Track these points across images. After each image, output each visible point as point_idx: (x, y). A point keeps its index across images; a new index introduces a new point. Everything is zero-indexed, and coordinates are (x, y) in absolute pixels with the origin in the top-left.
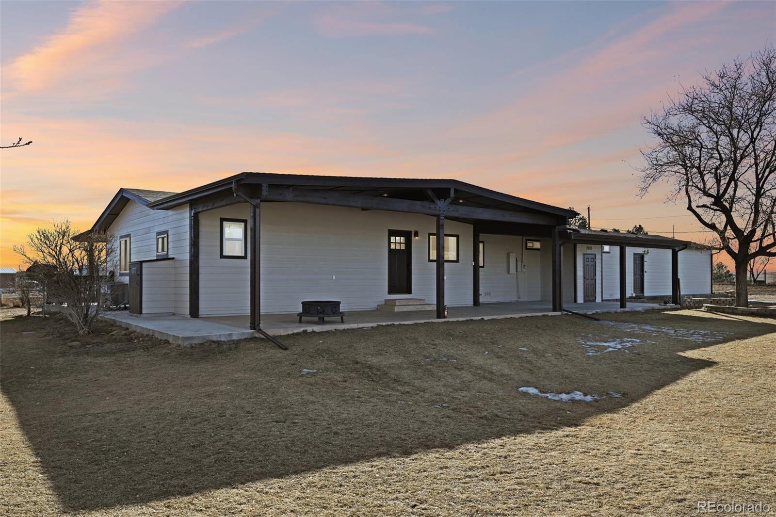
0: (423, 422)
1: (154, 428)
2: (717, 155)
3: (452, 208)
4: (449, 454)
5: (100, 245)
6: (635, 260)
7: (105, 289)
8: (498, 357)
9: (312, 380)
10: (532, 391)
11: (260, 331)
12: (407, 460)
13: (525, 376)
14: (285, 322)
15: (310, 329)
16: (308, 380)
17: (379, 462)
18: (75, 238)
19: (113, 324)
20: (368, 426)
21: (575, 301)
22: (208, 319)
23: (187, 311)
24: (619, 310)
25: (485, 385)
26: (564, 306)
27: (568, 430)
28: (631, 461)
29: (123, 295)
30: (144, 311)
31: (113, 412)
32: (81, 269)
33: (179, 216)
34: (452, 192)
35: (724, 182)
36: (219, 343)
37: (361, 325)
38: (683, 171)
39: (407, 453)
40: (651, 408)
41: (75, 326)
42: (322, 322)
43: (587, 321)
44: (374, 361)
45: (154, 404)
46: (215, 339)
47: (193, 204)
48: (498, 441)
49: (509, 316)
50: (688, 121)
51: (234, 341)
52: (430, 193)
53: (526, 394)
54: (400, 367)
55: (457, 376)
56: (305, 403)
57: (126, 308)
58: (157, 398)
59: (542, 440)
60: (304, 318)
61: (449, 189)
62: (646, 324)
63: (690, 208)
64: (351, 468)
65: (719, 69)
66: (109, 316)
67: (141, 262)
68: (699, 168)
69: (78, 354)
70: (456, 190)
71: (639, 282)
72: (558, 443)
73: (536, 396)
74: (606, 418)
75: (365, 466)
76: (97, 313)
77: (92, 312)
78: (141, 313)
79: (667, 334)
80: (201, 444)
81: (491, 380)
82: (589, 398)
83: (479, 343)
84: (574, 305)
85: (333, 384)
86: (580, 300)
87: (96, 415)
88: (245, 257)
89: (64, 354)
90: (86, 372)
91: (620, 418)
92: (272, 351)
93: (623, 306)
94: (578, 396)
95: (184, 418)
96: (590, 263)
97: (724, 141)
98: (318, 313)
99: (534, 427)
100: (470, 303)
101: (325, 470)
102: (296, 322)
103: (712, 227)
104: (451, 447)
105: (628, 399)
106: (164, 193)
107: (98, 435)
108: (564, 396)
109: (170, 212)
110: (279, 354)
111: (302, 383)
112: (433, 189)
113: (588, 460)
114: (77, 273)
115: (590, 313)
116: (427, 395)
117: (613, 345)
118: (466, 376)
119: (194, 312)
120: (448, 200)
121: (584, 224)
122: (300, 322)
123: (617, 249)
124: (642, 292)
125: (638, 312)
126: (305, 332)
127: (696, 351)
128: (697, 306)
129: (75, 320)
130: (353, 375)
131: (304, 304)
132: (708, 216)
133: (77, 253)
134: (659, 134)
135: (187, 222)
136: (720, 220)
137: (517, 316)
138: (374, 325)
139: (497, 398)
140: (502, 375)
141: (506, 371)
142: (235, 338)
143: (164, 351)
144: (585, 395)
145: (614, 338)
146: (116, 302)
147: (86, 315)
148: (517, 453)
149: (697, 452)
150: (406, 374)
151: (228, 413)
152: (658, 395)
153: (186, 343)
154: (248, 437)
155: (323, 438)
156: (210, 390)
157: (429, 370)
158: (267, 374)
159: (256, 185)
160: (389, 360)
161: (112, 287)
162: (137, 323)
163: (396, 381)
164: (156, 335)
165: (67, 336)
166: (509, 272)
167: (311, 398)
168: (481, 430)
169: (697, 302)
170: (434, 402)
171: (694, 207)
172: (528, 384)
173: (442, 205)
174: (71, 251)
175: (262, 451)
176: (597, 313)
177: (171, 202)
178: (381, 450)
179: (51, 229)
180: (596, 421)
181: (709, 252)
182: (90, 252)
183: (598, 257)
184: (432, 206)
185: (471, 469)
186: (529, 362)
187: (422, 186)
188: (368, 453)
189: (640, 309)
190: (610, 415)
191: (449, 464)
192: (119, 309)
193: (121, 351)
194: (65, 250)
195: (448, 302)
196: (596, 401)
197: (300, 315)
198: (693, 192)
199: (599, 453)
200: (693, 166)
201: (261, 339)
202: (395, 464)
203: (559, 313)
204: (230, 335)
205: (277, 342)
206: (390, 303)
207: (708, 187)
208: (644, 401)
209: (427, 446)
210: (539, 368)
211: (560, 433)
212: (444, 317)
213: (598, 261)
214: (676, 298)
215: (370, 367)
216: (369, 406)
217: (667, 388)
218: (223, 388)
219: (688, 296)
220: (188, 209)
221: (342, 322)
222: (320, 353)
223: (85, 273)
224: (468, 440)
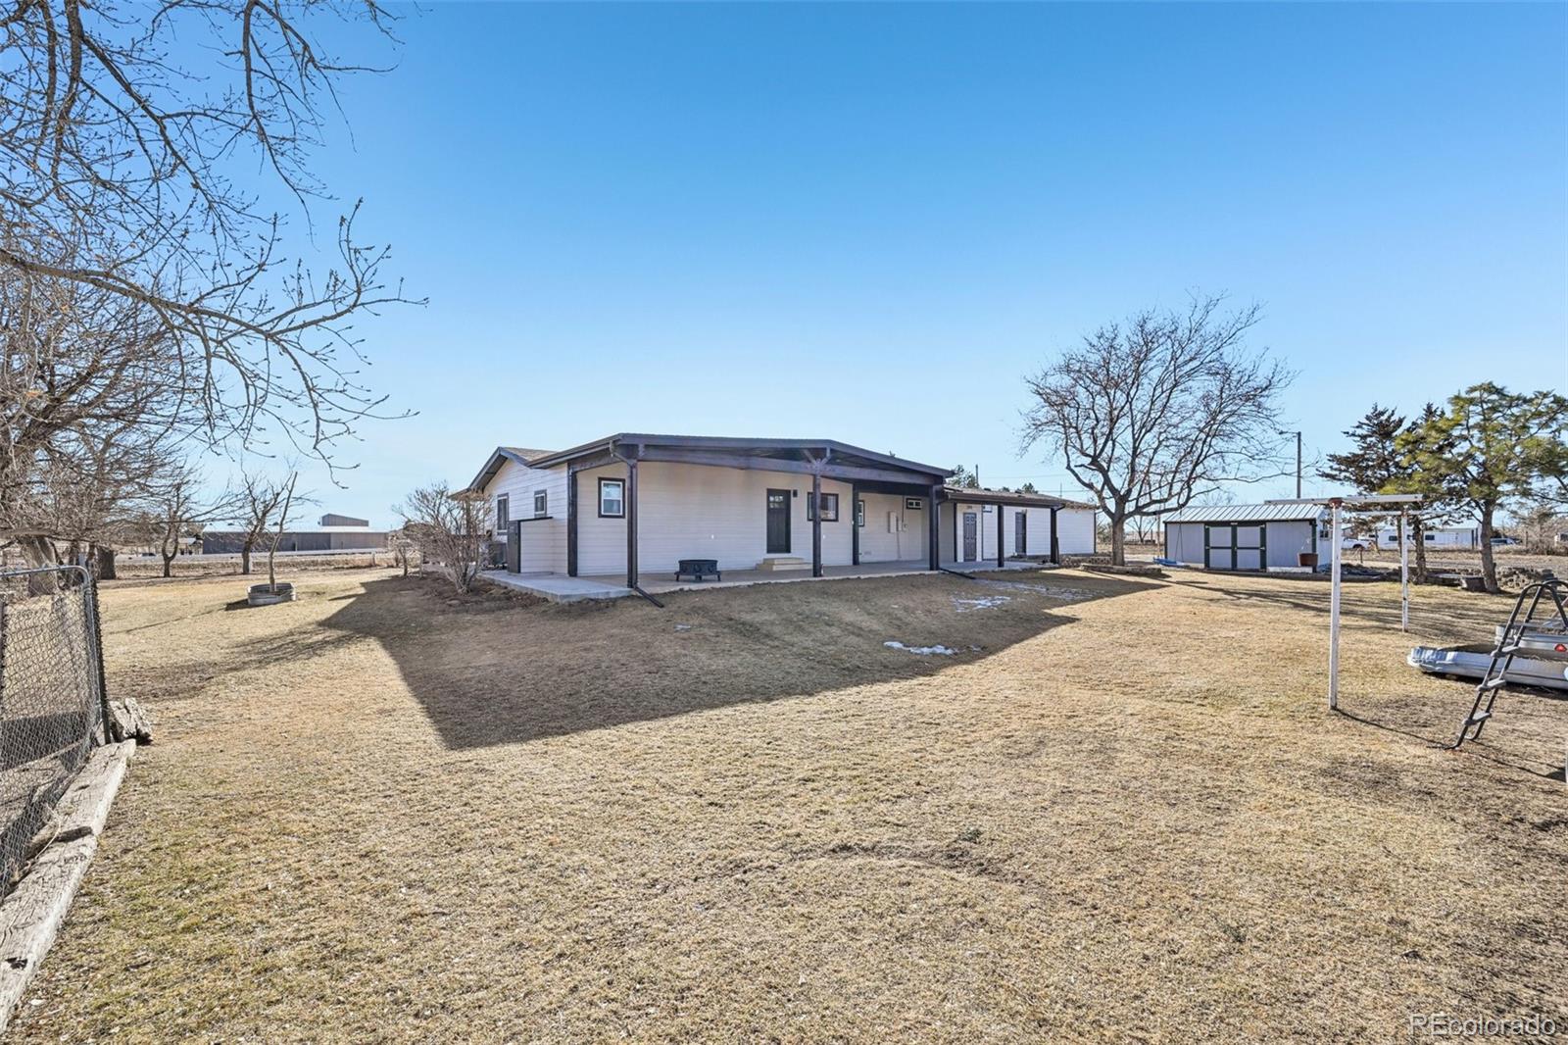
0: (788, 673)
1: (533, 679)
2: (1092, 415)
3: (829, 468)
4: (810, 699)
5: (479, 504)
6: (1017, 518)
7: (483, 548)
8: (869, 614)
9: (685, 635)
10: (897, 645)
11: (637, 589)
12: (769, 705)
13: (893, 632)
14: (664, 580)
15: (686, 587)
16: (682, 636)
17: (742, 707)
18: (453, 497)
19: (492, 583)
20: (736, 676)
21: (956, 560)
22: (584, 577)
23: (566, 571)
24: (997, 569)
25: (853, 640)
26: (941, 565)
27: (922, 679)
28: (974, 706)
29: (502, 554)
30: (522, 570)
31: (495, 665)
32: (458, 528)
33: (557, 476)
34: (828, 451)
35: (1101, 442)
36: (596, 601)
37: (737, 584)
38: (1062, 430)
39: (769, 699)
40: (1006, 659)
41: (454, 585)
42: (699, 580)
43: (963, 580)
44: (747, 617)
45: (533, 658)
46: (592, 597)
47: (570, 463)
48: (855, 689)
49: (886, 575)
50: (1066, 381)
51: (611, 599)
52: (807, 453)
53: (889, 648)
54: (773, 624)
55: (827, 632)
56: (677, 656)
57: (504, 568)
58: (535, 652)
59: (896, 688)
60: (681, 577)
61: (825, 449)
62: (1021, 582)
63: (1069, 467)
64: (716, 712)
65: (1097, 331)
66: (488, 575)
67: (520, 521)
68: (1076, 428)
69: (457, 612)
70: (832, 451)
71: (1021, 541)
72: (911, 690)
73: (899, 650)
74: (960, 669)
75: (729, 711)
76: (476, 572)
77: (470, 571)
78: (519, 572)
79: (1038, 592)
80: (578, 692)
81: (859, 635)
82: (949, 652)
83: (853, 601)
84: (954, 564)
85: (706, 639)
86: (961, 558)
87: (478, 668)
88: (623, 517)
89: (443, 612)
90: (467, 628)
91: (974, 669)
92: (648, 609)
93: (1000, 564)
94: (940, 649)
95: (561, 670)
96: (970, 522)
97: (1102, 401)
98: (695, 571)
99: (892, 677)
100: (850, 562)
101: (692, 714)
102: (672, 581)
103: (1090, 486)
104: (811, 695)
105: (986, 651)
106: (543, 452)
107: (480, 686)
108: (926, 650)
109: (548, 471)
110: (655, 611)
111: (676, 638)
112: (809, 449)
113: (935, 705)
114: (453, 533)
115: (967, 571)
116: (795, 649)
117: (983, 603)
118: (835, 631)
119: (573, 571)
120: (825, 460)
121: (973, 483)
122: (678, 580)
123: (995, 507)
124: (1025, 551)
125: (1015, 571)
126: (681, 590)
127: (1062, 609)
128: (1074, 565)
129: (453, 579)
130: (726, 630)
131: (681, 562)
132: (1087, 476)
133: (455, 512)
134: (1041, 394)
135: (565, 481)
136: (1098, 480)
137: (893, 575)
138: (751, 583)
139: (862, 651)
140: (870, 631)
141: (875, 627)
142: (612, 596)
143: (543, 609)
144: (946, 648)
145: (985, 596)
146: (494, 561)
147: (465, 574)
148: (871, 699)
149: (1035, 698)
150: (777, 630)
151: (604, 665)
152: (1016, 649)
153: (565, 601)
154: (622, 686)
155: (693, 687)
156: (587, 644)
157: (800, 626)
158: (643, 630)
159: (633, 445)
160: (764, 617)
161: (490, 546)
162: (515, 583)
163: (767, 636)
164: (535, 594)
165: (446, 595)
166: (889, 531)
167: (684, 652)
168: (841, 679)
169: (1075, 561)
170: (801, 655)
171: (1072, 465)
172: (893, 638)
173: (817, 465)
174: (450, 511)
175: (634, 698)
176: (974, 572)
177: (549, 462)
178: (745, 697)
179: (429, 490)
180: (950, 671)
181: (1092, 511)
182: (468, 511)
183: (979, 516)
184: (809, 466)
185: (826, 712)
186: (899, 619)
187: (797, 446)
188: (733, 699)
189: (1018, 568)
190: (965, 667)
191: (807, 708)
192: (497, 568)
193: (500, 609)
194: (443, 510)
195: (825, 560)
196: (956, 654)
197: (678, 574)
198: (1071, 450)
199: (946, 699)
200: (1071, 426)
201: (639, 597)
202: (758, 709)
203: (936, 572)
204: (608, 593)
205: (653, 600)
206: (768, 563)
207: (1085, 447)
208: (1001, 654)
209: (788, 692)
210: (907, 624)
211: (915, 682)
212: (821, 576)
213: (979, 520)
214: (1054, 558)
215: (744, 624)
216: (738, 659)
217: (1026, 642)
218: (599, 643)
219: (1067, 555)
220: (566, 469)
221: (719, 580)
222: (695, 610)
223: (463, 532)
224: (827, 689)
